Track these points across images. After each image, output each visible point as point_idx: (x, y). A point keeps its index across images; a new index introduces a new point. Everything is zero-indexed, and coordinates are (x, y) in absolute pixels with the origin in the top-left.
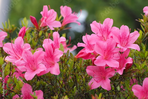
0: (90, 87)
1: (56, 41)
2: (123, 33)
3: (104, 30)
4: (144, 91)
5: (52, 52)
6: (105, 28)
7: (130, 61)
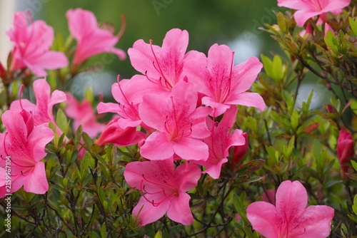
0: (138, 221)
1: (43, 104)
2: (218, 66)
3: (167, 64)
4: (281, 219)
5: (26, 134)
6: (169, 56)
7: (238, 140)
